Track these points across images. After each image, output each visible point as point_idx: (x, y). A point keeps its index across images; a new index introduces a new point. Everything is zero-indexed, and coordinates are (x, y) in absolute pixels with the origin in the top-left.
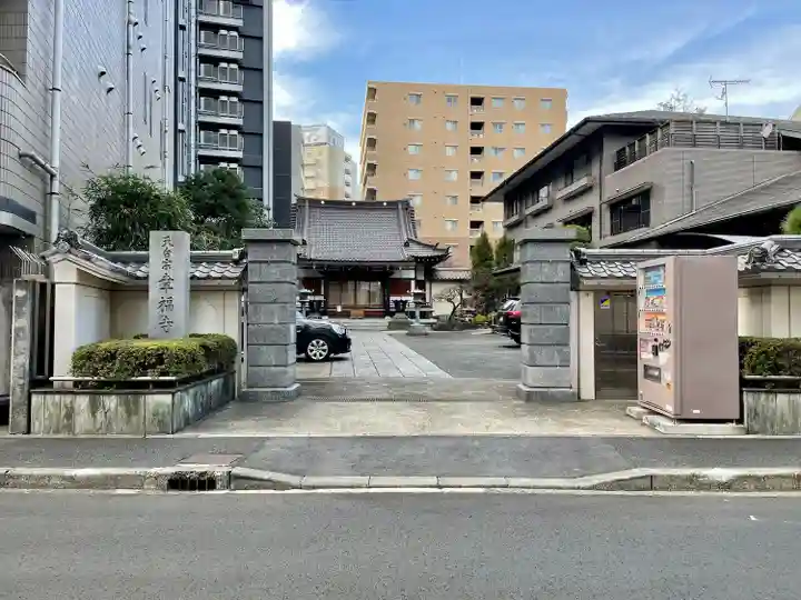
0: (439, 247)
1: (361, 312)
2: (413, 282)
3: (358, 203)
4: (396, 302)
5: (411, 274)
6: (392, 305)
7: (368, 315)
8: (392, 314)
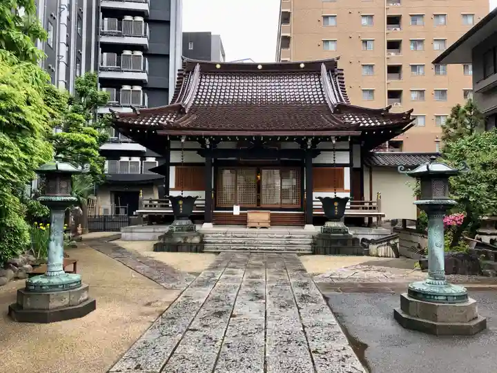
0: (391, 111)
1: (264, 216)
2: (347, 171)
3: (266, 66)
4: (326, 201)
5: (344, 158)
6: (318, 204)
7: (274, 221)
8: (318, 221)
